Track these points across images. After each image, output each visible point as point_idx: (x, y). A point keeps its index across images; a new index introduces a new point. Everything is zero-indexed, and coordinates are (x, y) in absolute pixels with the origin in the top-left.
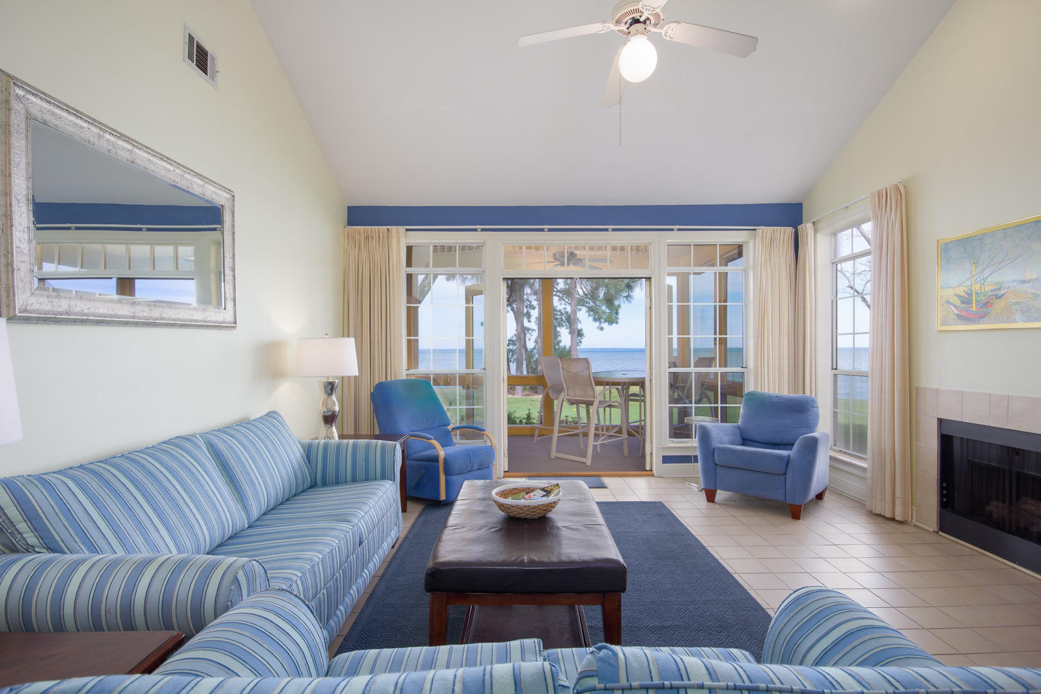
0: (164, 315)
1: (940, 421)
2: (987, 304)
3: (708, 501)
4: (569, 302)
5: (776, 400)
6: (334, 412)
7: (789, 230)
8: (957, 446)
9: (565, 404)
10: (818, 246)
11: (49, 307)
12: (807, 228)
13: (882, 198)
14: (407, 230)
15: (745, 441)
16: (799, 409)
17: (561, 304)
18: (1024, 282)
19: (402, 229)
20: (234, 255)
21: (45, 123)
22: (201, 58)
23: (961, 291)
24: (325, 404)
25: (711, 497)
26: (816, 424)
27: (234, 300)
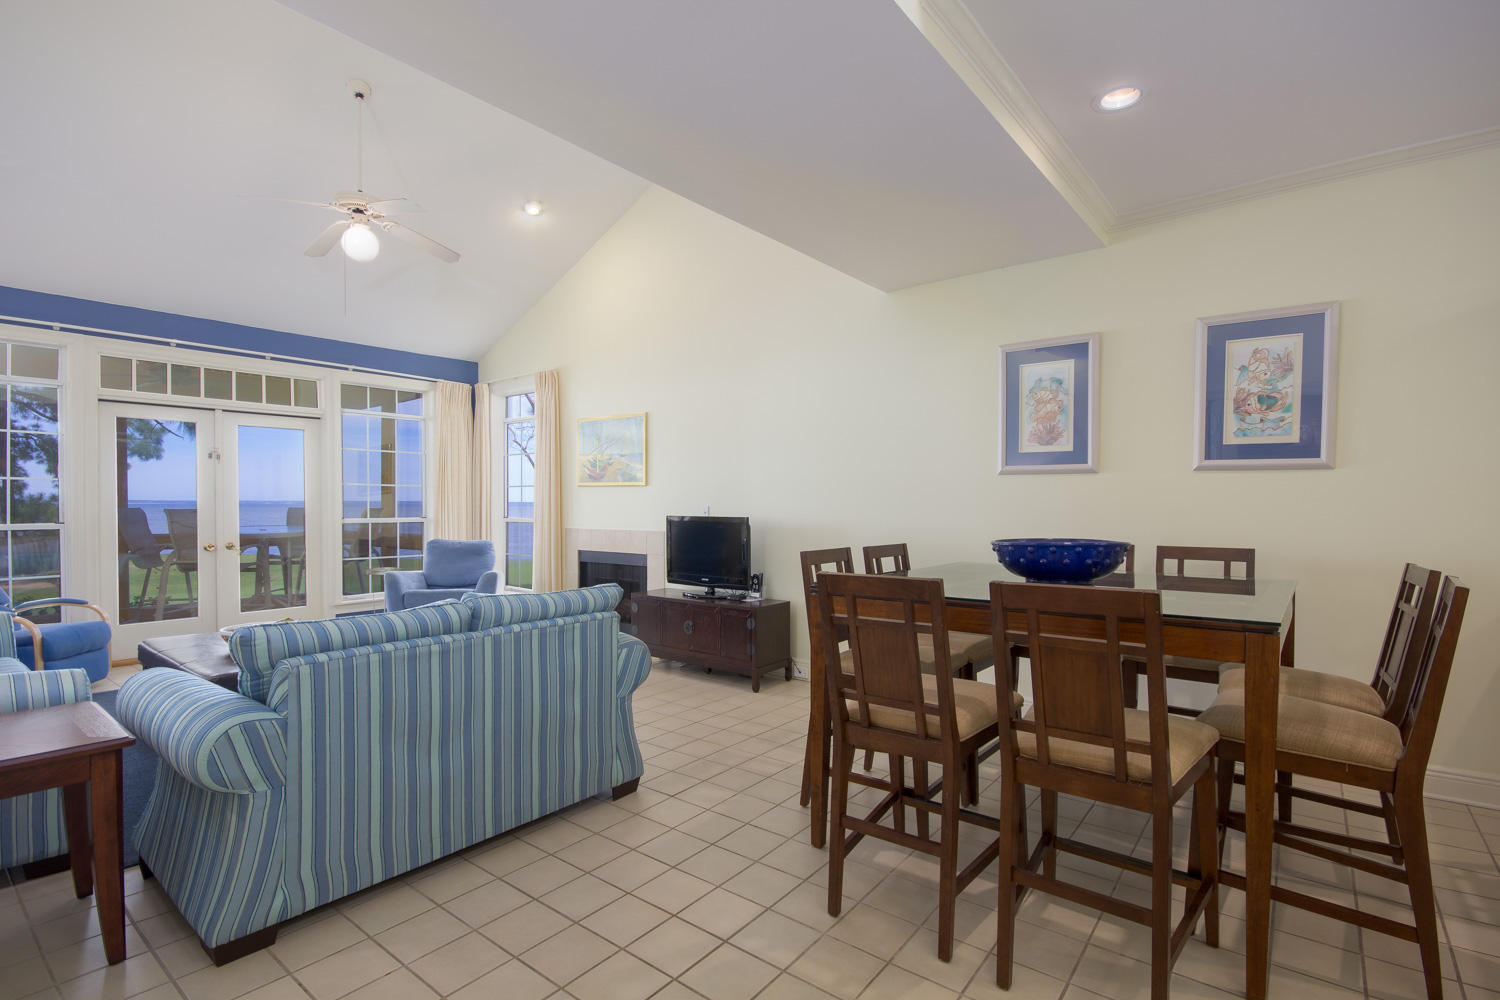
1: (580, 552)
2: (604, 469)
4: (48, 415)
5: (458, 546)
7: (467, 387)
8: (589, 569)
10: (491, 406)
12: (482, 388)
13: (542, 377)
15: (429, 586)
16: (478, 552)
17: (25, 417)
18: (622, 456)
23: (590, 458)
26: (492, 565)
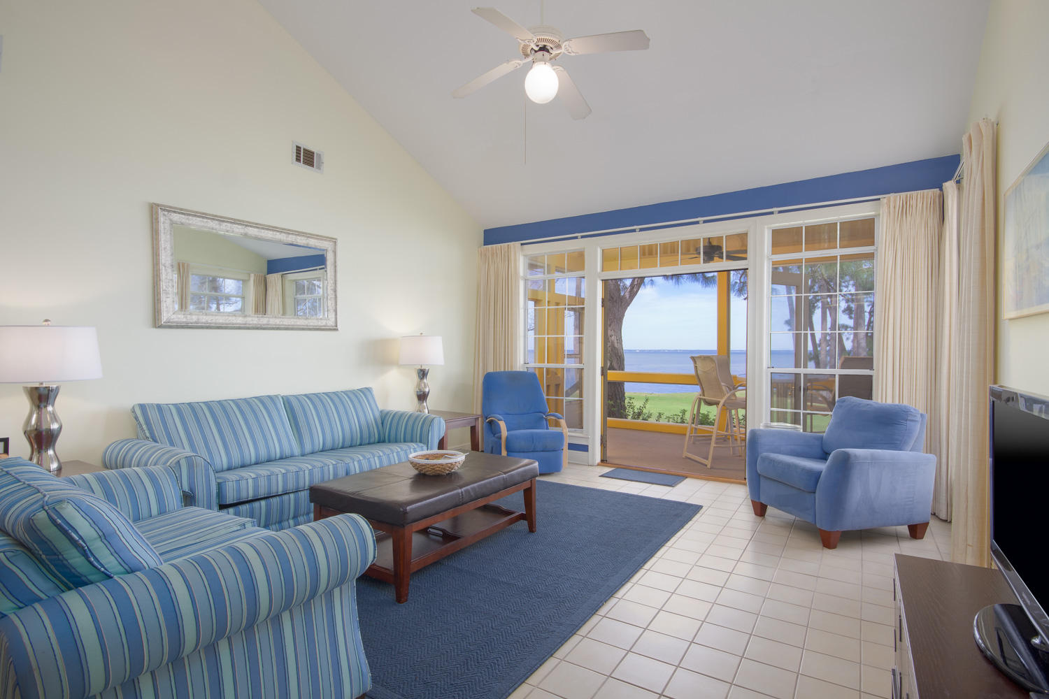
0: (271, 323)
3: (756, 514)
6: (424, 393)
9: (702, 403)
11: (184, 320)
12: (948, 187)
14: (522, 244)
19: (518, 244)
20: (336, 281)
21: (182, 224)
22: (307, 157)
24: (419, 385)
25: (760, 510)
27: (336, 311)
